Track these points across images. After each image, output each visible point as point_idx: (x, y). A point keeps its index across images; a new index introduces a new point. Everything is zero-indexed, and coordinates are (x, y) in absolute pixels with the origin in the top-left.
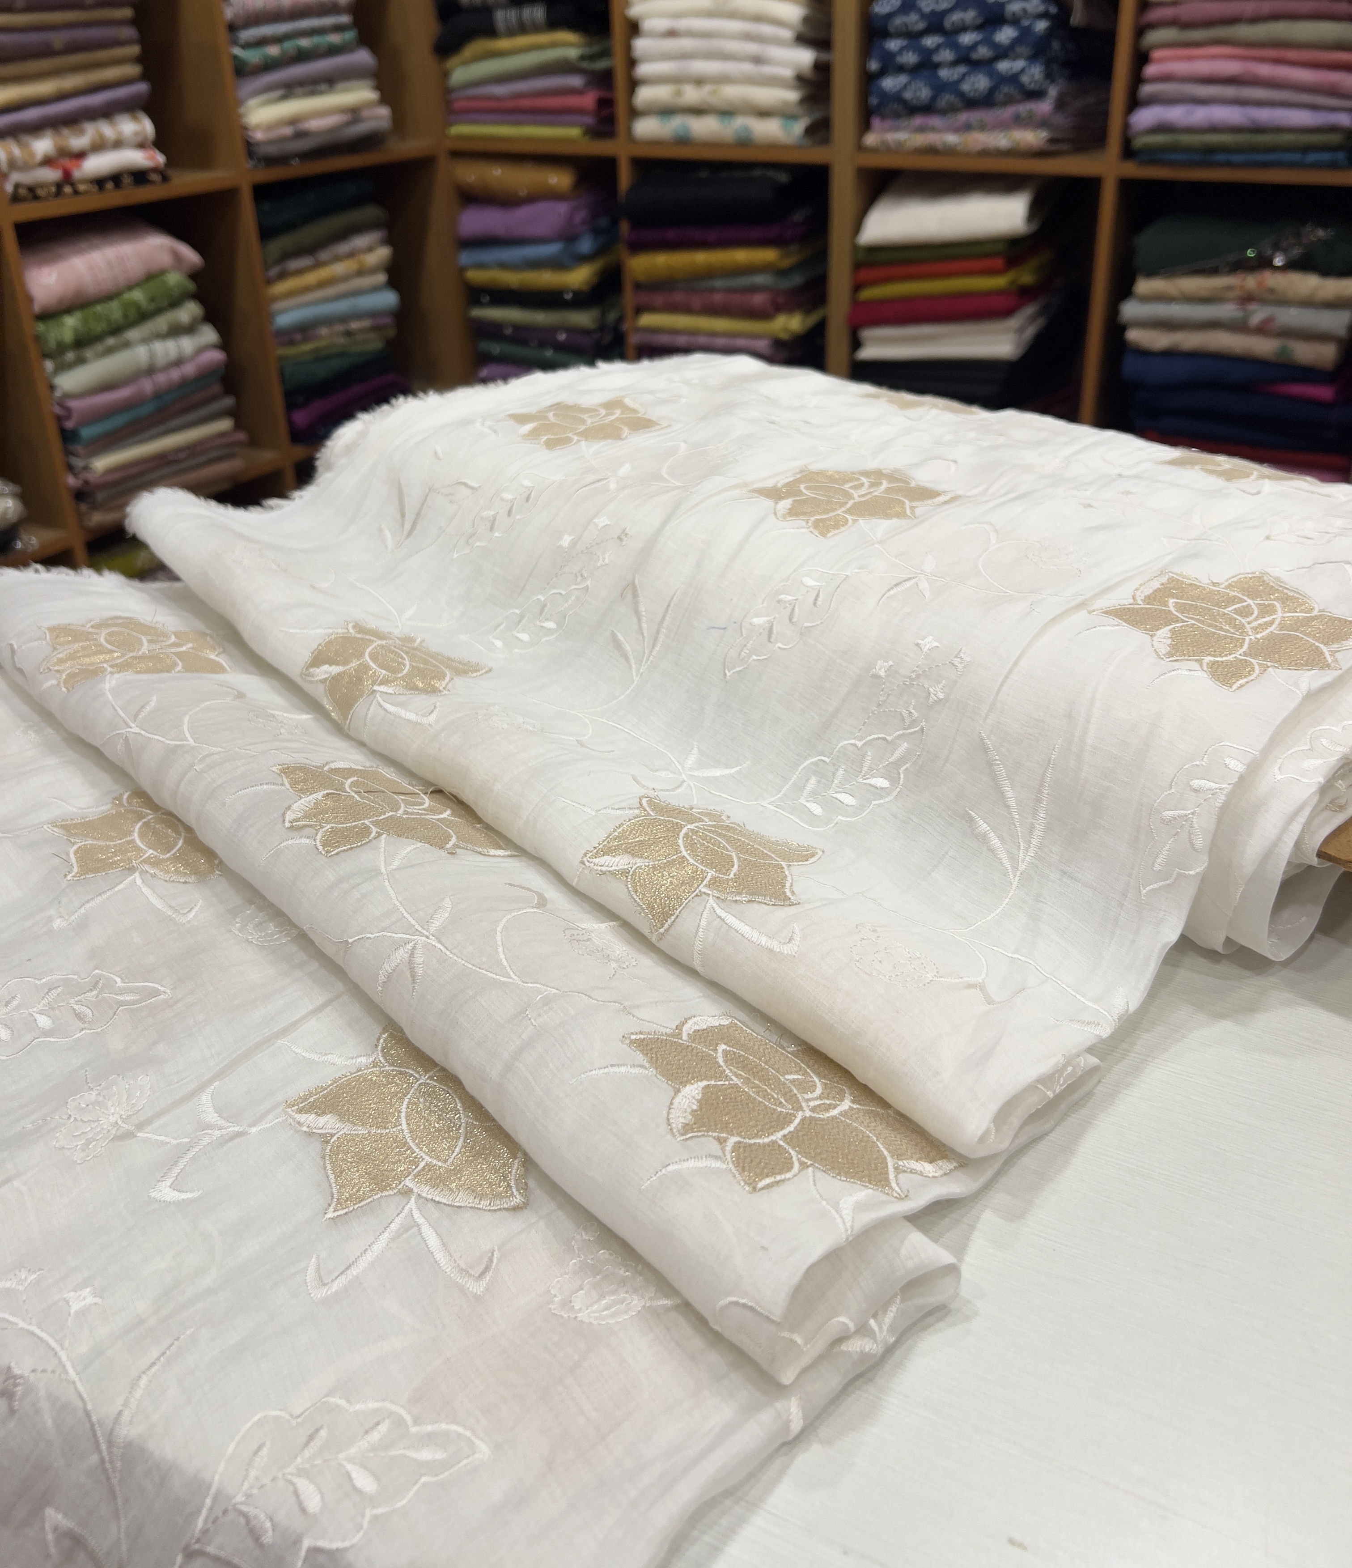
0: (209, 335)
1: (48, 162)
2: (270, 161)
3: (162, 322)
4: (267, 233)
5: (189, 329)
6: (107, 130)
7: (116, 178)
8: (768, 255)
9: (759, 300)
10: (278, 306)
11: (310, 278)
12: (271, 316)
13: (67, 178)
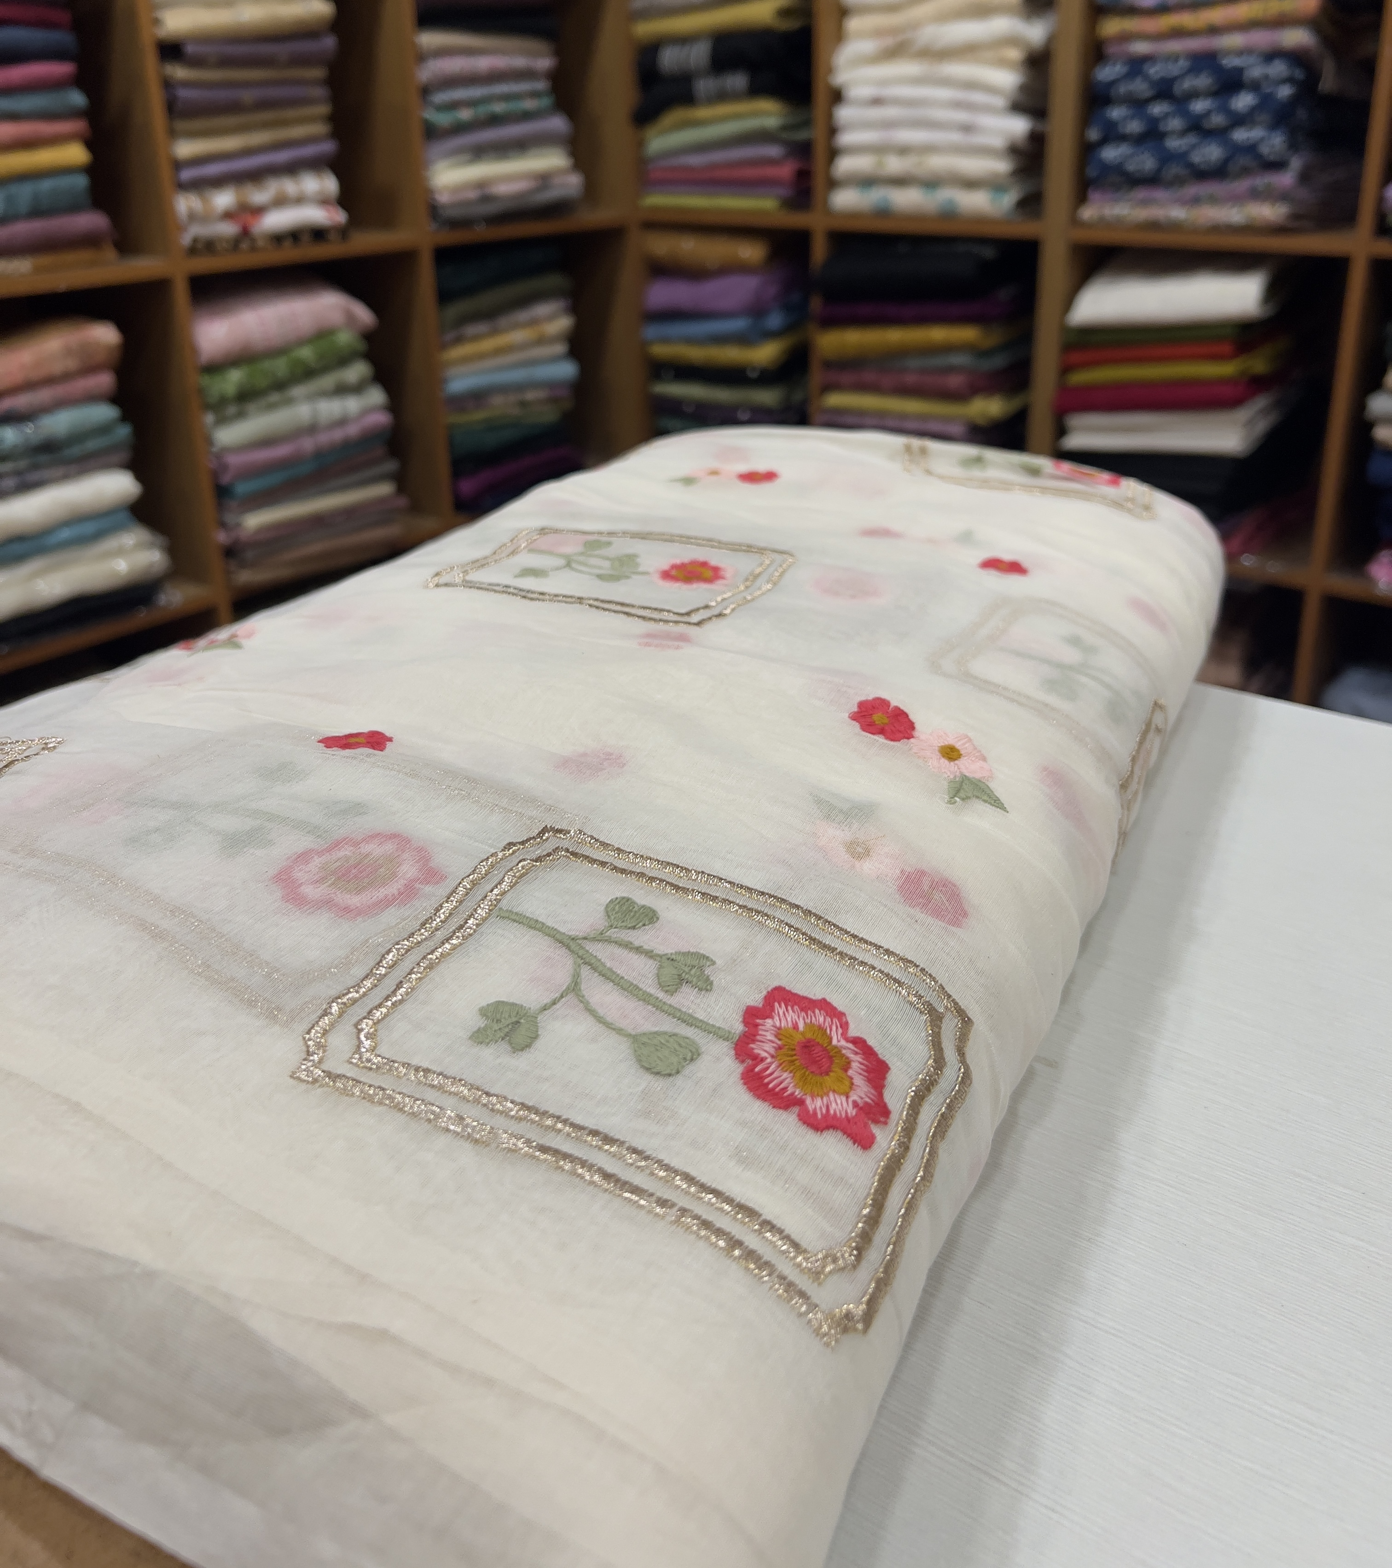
0: (376, 396)
1: (228, 215)
2: (455, 224)
3: (328, 381)
4: (445, 296)
5: (357, 389)
6: (289, 186)
7: (294, 235)
8: (967, 334)
9: (955, 381)
10: (452, 372)
11: (488, 344)
12: (445, 381)
13: (245, 232)
